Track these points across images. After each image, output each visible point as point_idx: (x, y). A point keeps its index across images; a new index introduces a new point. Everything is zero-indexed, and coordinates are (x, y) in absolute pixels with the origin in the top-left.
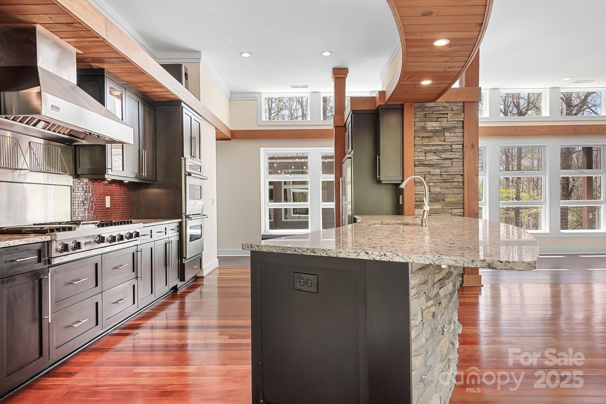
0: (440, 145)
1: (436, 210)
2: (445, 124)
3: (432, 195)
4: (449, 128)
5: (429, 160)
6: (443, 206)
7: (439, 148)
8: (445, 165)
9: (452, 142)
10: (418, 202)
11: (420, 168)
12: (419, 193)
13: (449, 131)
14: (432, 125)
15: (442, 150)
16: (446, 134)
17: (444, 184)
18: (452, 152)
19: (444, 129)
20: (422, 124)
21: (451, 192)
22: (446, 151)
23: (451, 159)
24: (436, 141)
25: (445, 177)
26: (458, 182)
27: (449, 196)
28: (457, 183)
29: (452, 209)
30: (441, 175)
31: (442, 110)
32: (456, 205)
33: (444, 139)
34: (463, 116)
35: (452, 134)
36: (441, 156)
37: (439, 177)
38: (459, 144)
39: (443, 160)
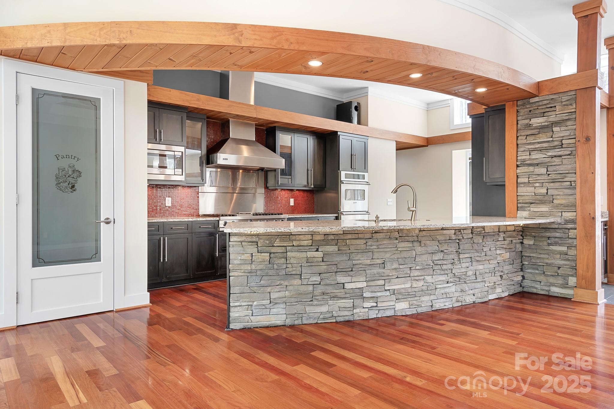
0: (548, 142)
1: (542, 212)
2: (553, 118)
3: (537, 197)
4: (559, 122)
5: (534, 159)
6: (550, 208)
7: (545, 145)
8: (553, 163)
9: (563, 137)
10: (522, 204)
11: (523, 168)
12: (522, 194)
13: (558, 125)
14: (537, 121)
15: (548, 147)
16: (555, 129)
17: (552, 184)
18: (562, 148)
19: (552, 123)
20: (526, 121)
21: (561, 193)
22: (554, 147)
23: (560, 156)
24: (543, 138)
25: (553, 176)
26: (571, 182)
27: (558, 197)
28: (569, 183)
29: (562, 212)
30: (549, 174)
31: (548, 104)
32: (567, 208)
33: (551, 135)
34: (575, 106)
35: (563, 128)
36: (547, 154)
37: (546, 177)
38: (571, 138)
39: (551, 158)
